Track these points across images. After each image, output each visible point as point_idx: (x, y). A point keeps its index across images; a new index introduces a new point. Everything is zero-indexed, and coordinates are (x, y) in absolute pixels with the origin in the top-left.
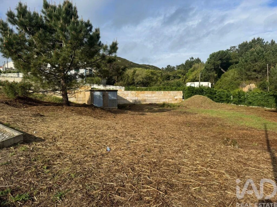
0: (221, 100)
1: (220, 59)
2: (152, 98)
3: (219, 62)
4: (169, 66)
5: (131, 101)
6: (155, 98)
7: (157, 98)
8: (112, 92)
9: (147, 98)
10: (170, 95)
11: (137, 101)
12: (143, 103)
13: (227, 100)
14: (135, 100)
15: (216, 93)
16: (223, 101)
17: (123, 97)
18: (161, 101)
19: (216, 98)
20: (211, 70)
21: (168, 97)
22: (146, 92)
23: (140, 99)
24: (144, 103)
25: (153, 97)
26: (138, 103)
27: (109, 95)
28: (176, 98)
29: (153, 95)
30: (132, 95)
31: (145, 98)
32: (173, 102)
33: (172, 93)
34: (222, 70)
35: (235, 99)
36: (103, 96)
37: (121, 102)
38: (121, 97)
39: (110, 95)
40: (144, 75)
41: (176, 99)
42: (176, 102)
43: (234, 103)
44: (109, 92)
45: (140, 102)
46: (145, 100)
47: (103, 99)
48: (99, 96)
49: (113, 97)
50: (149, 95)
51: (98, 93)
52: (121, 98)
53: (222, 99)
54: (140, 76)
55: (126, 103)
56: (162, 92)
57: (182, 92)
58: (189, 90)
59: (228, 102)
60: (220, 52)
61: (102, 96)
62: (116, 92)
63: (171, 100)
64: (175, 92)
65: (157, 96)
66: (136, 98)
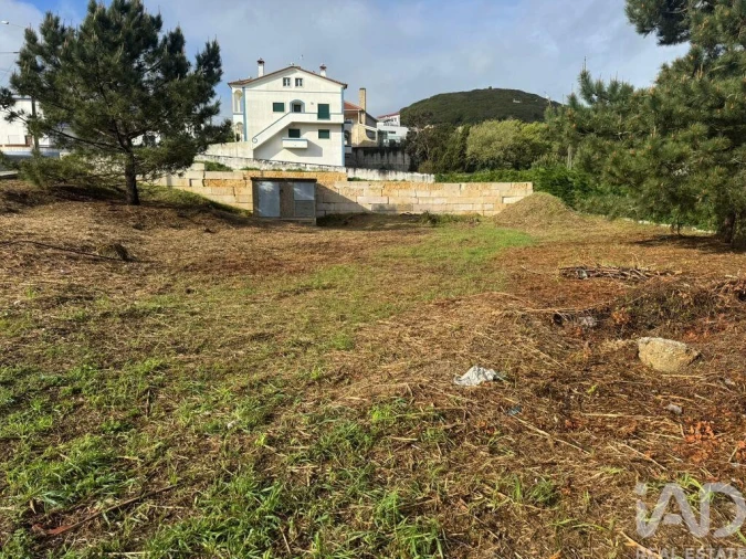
2: (431, 202)
5: (370, 208)
6: (438, 201)
7: (445, 201)
8: (302, 184)
9: (414, 201)
10: (487, 193)
11: (387, 207)
12: (401, 212)
14: (381, 207)
17: (349, 197)
18: (460, 210)
21: (482, 199)
22: (413, 185)
23: (393, 201)
24: (407, 212)
25: (433, 198)
26: (390, 213)
27: (296, 189)
28: (506, 201)
30: (372, 193)
31: (408, 201)
32: (496, 214)
33: (496, 188)
36: (282, 191)
37: (343, 209)
38: (342, 197)
39: (300, 192)
44: (295, 184)
45: (393, 209)
46: (409, 206)
47: (282, 199)
48: (272, 192)
49: (305, 196)
50: (419, 194)
51: (267, 186)
52: (344, 200)
55: (355, 211)
56: (464, 185)
61: (276, 192)
62: (312, 185)
63: (491, 206)
64: (506, 185)
65: (446, 195)
66: (384, 201)
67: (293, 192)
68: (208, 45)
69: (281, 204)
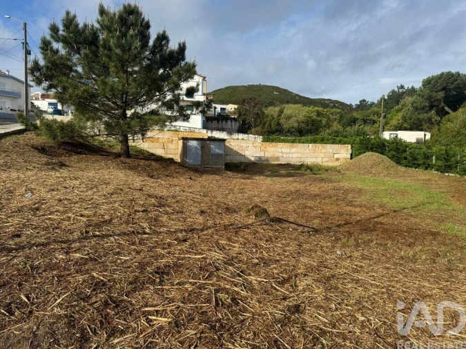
0: (414, 164)
1: (444, 89)
2: (291, 156)
3: (441, 95)
4: (364, 101)
5: (253, 159)
6: (295, 155)
7: (300, 155)
8: (216, 143)
9: (280, 155)
10: (325, 151)
11: (263, 159)
12: (273, 163)
13: (424, 164)
14: (260, 158)
15: (405, 151)
16: (417, 166)
17: (240, 151)
18: (309, 161)
19: (406, 158)
20: (423, 108)
21: (322, 155)
22: (280, 145)
23: (267, 155)
24: (276, 163)
25: (292, 153)
26: (265, 163)
27: (212, 146)
28: (336, 156)
29: (293, 150)
30: (254, 149)
31: (277, 155)
32: (330, 164)
33: (330, 148)
34: (446, 108)
35: (440, 163)
36: (203, 147)
37: (236, 160)
38: (235, 151)
39: (214, 148)
40: (301, 118)
41: (337, 159)
42: (337, 164)
43: (437, 170)
44: (212, 143)
45: (267, 160)
46: (277, 158)
47: (202, 152)
48: (196, 147)
49: (217, 150)
50: (284, 150)
51: (193, 143)
52: (236, 153)
53: (416, 162)
54: (295, 119)
55: (243, 160)
56: (311, 145)
57: (349, 146)
58: (361, 144)
59: (426, 168)
60: (442, 74)
61: (199, 147)
62: (222, 143)
63: (327, 159)
64: (336, 146)
65: (300, 151)
66: (262, 154)
67: (210, 148)
68: (180, 45)
69: (202, 155)
